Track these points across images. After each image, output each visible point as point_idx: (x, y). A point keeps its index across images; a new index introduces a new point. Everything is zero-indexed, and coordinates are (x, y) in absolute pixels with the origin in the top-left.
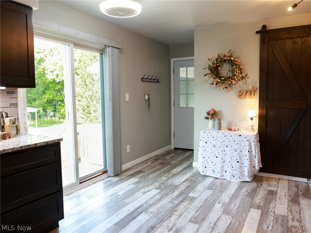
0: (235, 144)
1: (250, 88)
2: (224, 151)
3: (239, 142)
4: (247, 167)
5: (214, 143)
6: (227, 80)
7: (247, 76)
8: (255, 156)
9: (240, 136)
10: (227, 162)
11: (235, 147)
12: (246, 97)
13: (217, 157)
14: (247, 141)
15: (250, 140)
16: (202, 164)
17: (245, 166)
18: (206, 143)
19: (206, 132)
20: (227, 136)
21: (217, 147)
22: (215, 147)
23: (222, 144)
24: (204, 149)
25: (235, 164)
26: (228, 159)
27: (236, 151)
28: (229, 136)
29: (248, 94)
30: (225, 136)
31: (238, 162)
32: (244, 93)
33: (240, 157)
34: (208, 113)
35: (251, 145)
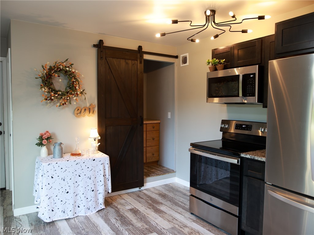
0: (89, 171)
1: (88, 105)
2: (76, 182)
3: (93, 168)
4: (102, 193)
5: (62, 175)
6: (65, 95)
7: (84, 92)
8: (108, 179)
9: (94, 160)
10: (81, 194)
11: (89, 174)
12: (85, 115)
13: (68, 192)
14: (101, 164)
15: (104, 163)
16: (47, 208)
17: (100, 193)
18: (52, 178)
19: (52, 164)
20: (79, 163)
21: (67, 179)
22: (64, 180)
23: (73, 174)
24: (50, 186)
25: (90, 194)
26: (81, 190)
27: (90, 179)
28: (82, 163)
29: (87, 112)
30: (77, 164)
31: (93, 191)
32: (83, 111)
33: (94, 185)
34: (41, 138)
35: (105, 168)
